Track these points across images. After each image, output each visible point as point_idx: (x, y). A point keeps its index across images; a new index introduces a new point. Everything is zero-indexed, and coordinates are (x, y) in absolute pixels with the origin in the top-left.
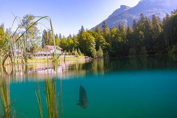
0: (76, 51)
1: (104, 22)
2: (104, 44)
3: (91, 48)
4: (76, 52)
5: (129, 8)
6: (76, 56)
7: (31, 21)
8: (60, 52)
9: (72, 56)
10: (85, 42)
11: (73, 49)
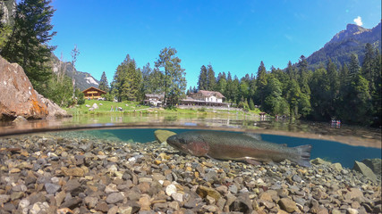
0: (246, 102)
2: (297, 95)
3: (274, 100)
4: (245, 104)
5: (362, 31)
6: (245, 110)
7: (172, 57)
8: (220, 101)
9: (238, 109)
10: (266, 87)
11: (242, 99)
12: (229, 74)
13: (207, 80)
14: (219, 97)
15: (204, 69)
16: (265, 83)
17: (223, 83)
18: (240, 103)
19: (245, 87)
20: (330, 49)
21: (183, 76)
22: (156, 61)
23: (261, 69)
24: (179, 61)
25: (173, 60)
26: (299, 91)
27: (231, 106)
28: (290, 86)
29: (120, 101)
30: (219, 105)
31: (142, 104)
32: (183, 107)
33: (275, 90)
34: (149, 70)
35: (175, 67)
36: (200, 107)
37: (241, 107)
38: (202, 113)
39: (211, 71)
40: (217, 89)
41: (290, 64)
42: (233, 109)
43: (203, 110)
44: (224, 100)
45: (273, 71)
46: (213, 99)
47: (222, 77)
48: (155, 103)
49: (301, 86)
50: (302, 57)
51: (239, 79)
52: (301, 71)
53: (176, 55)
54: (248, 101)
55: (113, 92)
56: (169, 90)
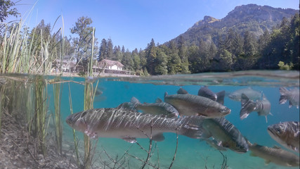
1: (181, 37)
2: (179, 65)
3: (162, 68)
4: (141, 72)
5: (215, 20)
7: (87, 26)
8: (120, 69)
10: (156, 59)
11: (139, 67)
12: (123, 47)
13: (107, 51)
14: (119, 66)
15: (104, 41)
16: (155, 56)
17: (120, 55)
18: (138, 71)
19: (138, 59)
20: (192, 33)
22: (73, 28)
26: (180, 62)
28: (174, 58)
33: (163, 61)
37: (138, 74)
39: (110, 44)
44: (124, 68)
46: (115, 68)
47: (117, 49)
49: (181, 58)
51: (131, 52)
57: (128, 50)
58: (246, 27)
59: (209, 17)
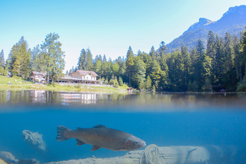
0: (116, 80)
2: (158, 72)
3: (139, 76)
5: (210, 23)
6: (115, 87)
7: (55, 41)
8: (94, 79)
9: (109, 86)
10: (133, 67)
11: (113, 77)
12: (104, 57)
13: (85, 61)
14: (93, 76)
15: (83, 52)
16: (132, 64)
17: (99, 64)
18: (111, 81)
19: (116, 67)
21: (63, 57)
22: (42, 44)
23: (130, 53)
24: (60, 45)
25: (55, 44)
26: (160, 69)
27: (104, 83)
28: (152, 65)
29: (11, 76)
30: (93, 83)
31: (28, 80)
32: (62, 84)
33: (141, 69)
34: (38, 51)
35: (57, 50)
36: (77, 84)
37: (112, 84)
38: (77, 89)
39: (89, 54)
40: (94, 69)
41: (153, 48)
42: (105, 86)
43: (78, 87)
44: (98, 78)
45: (139, 54)
46: (89, 78)
47: (99, 58)
48: (40, 80)
49: (161, 65)
50: (162, 42)
51: (112, 60)
52: (161, 53)
53: (58, 40)
54: (118, 78)
55: (7, 68)
56: (50, 69)
57: (110, 58)
58: (241, 29)
59: (204, 19)
